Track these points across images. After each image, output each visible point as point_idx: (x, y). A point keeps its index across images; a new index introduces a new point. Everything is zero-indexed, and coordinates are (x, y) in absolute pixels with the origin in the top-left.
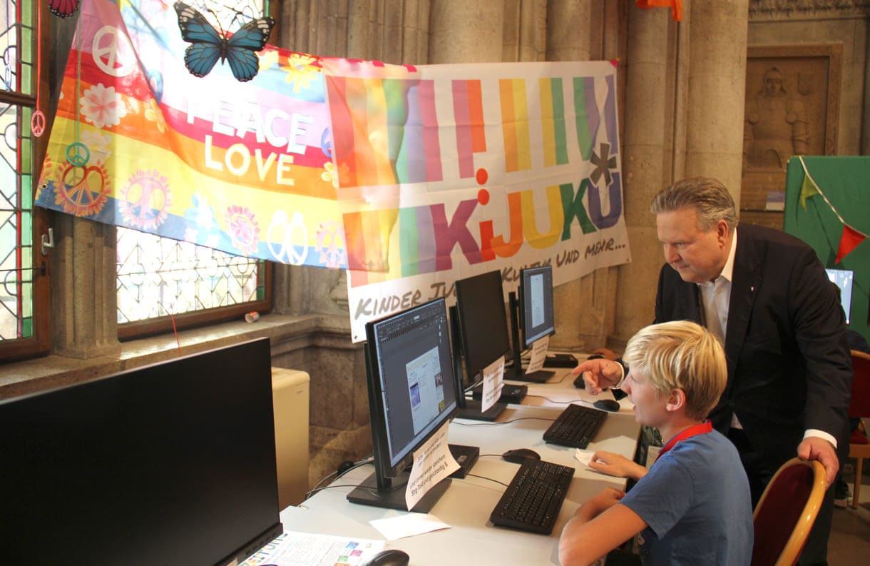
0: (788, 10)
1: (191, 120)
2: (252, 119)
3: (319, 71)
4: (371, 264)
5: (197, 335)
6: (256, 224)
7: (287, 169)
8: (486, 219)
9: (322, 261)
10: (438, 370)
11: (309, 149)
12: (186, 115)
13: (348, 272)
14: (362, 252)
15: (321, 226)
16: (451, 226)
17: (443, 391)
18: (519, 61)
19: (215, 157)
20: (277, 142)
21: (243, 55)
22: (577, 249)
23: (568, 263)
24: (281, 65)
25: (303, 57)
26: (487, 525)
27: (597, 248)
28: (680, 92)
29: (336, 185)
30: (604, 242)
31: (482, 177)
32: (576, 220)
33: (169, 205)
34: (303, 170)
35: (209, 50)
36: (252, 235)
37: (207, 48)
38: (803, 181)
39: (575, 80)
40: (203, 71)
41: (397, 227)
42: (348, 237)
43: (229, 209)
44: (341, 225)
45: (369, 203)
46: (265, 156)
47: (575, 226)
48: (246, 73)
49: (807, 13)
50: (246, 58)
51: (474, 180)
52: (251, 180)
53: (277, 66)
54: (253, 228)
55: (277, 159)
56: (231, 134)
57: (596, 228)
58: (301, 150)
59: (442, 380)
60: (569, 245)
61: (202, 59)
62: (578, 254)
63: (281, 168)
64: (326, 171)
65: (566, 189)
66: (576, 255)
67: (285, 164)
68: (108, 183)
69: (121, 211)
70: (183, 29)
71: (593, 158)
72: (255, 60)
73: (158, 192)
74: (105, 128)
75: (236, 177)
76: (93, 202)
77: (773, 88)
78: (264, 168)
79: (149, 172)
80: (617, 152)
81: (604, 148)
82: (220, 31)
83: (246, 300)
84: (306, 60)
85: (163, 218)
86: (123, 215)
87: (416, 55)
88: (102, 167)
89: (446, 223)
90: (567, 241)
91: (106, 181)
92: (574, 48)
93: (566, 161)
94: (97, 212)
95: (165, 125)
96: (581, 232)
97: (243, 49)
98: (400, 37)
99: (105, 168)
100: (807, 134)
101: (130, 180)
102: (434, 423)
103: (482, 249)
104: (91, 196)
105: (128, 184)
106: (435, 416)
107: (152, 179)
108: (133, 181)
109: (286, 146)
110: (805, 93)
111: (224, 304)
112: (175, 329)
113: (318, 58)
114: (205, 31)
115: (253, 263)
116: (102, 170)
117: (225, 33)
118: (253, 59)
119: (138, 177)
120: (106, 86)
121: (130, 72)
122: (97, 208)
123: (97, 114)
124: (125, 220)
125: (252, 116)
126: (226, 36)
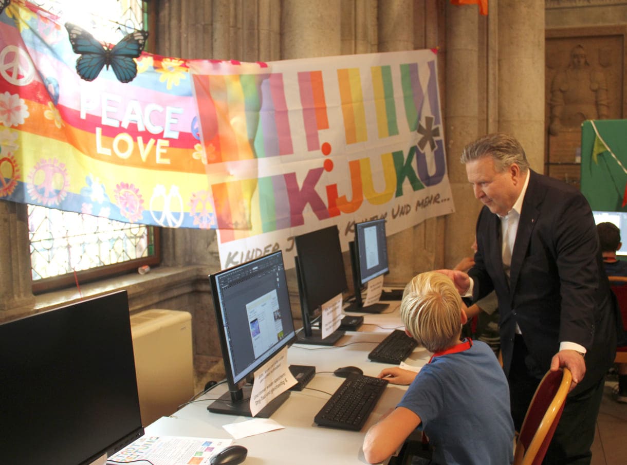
1: (83, 116)
2: (133, 113)
3: (187, 71)
4: (236, 224)
5: (98, 287)
6: (140, 196)
7: (164, 151)
8: (331, 183)
9: (196, 224)
10: (277, 307)
11: (181, 134)
12: (79, 113)
13: (218, 231)
14: (229, 215)
15: (194, 196)
16: (302, 190)
17: (281, 324)
18: (355, 53)
19: (104, 145)
20: (155, 130)
22: (410, 204)
23: (402, 215)
24: (155, 68)
25: (173, 60)
26: (313, 426)
27: (426, 202)
28: (491, 72)
29: (205, 162)
30: (432, 196)
31: (327, 149)
32: (407, 180)
33: (68, 185)
34: (178, 151)
35: (96, 60)
36: (137, 206)
37: (94, 58)
38: (594, 140)
39: (402, 66)
40: (92, 76)
41: (257, 193)
42: (217, 203)
43: (118, 186)
44: (211, 193)
45: (232, 175)
46: (146, 142)
47: (407, 185)
48: (127, 75)
50: (126, 64)
51: (319, 152)
52: (135, 161)
53: (152, 69)
54: (138, 199)
55: (155, 144)
56: (115, 124)
57: (424, 185)
58: (175, 136)
59: (280, 316)
60: (402, 201)
62: (410, 207)
63: (159, 151)
64: (196, 151)
65: (397, 156)
66: (409, 208)
67: (163, 147)
68: (18, 171)
69: (29, 192)
70: (73, 43)
71: (420, 129)
72: (133, 65)
73: (58, 176)
74: (13, 127)
75: (123, 160)
76: (7, 186)
77: (579, 62)
78: (145, 152)
79: (50, 160)
80: (439, 123)
81: (429, 120)
82: (104, 44)
83: (139, 256)
84: (176, 63)
85: (63, 196)
86: (31, 195)
87: (270, 52)
88: (12, 158)
89: (298, 188)
90: (400, 198)
91: (16, 169)
92: (400, 41)
93: (397, 133)
94: (10, 194)
95: (61, 121)
96: (412, 189)
97: (123, 57)
98: (256, 38)
99: (15, 159)
100: (608, 99)
101: (35, 167)
102: (273, 349)
103: (330, 207)
104: (4, 182)
105: (34, 171)
106: (274, 344)
107: (53, 166)
108: (37, 168)
109: (162, 133)
110: (605, 66)
111: (121, 260)
112: (77, 283)
113: (185, 61)
114: (91, 45)
115: (144, 227)
116: (12, 161)
117: (108, 45)
119: (41, 165)
120: (12, 94)
121: (31, 81)
122: (10, 191)
123: (6, 116)
124: (33, 199)
125: (133, 110)
126: (109, 48)
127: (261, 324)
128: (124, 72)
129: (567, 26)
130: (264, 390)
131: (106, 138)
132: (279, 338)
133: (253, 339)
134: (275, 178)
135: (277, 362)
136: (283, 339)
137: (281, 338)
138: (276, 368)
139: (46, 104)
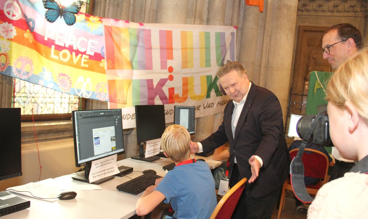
0: (333, 12)
1: (46, 39)
2: (72, 40)
3: (102, 23)
4: (119, 100)
6: (71, 81)
7: (86, 61)
8: (171, 86)
9: (98, 98)
10: (114, 135)
11: (96, 54)
12: (44, 37)
13: (109, 103)
14: (115, 95)
15: (99, 84)
16: (156, 88)
17: (115, 143)
18: (194, 24)
19: (55, 54)
20: (82, 50)
21: (69, 16)
22: (213, 102)
23: (209, 108)
24: (86, 20)
25: (95, 17)
27: (223, 103)
28: (265, 41)
29: (106, 68)
32: (213, 90)
33: (33, 70)
34: (93, 62)
35: (55, 13)
36: (68, 85)
37: (54, 11)
38: (316, 82)
39: (216, 33)
40: (53, 20)
41: (131, 86)
42: (110, 89)
43: (59, 74)
44: (107, 84)
45: (119, 77)
46: (77, 55)
47: (213, 93)
49: (341, 13)
50: (71, 17)
51: (167, 71)
52: (70, 64)
53: (84, 21)
54: (69, 82)
55: (82, 57)
56: (63, 45)
57: (223, 94)
58: (92, 54)
59: (115, 139)
60: (210, 100)
61: (52, 16)
63: (83, 60)
64: (102, 62)
65: (209, 77)
66: (213, 105)
67: (85, 59)
68: (9, 60)
69: (13, 71)
70: (44, 3)
73: (28, 65)
74: (8, 39)
75: (64, 62)
76: (2, 67)
78: (76, 60)
79: (25, 57)
82: (60, 5)
84: (96, 19)
85: (30, 76)
88: (7, 54)
89: (153, 87)
90: (208, 99)
91: (8, 59)
92: (217, 20)
93: (210, 66)
94: (4, 71)
95: (33, 40)
96: (216, 96)
97: (69, 13)
98: (143, 12)
99: (8, 54)
101: (17, 60)
103: (169, 98)
104: (2, 65)
105: (16, 61)
106: (108, 152)
107: (26, 60)
108: (18, 60)
109: (85, 52)
113: (101, 18)
114: (54, 5)
115: (77, 98)
116: (7, 55)
117: (62, 6)
118: (73, 17)
119: (20, 59)
120: (9, 23)
121: (19, 18)
122: (4, 69)
123: (5, 33)
124: (15, 74)
125: (72, 39)
126: (62, 8)
127: (101, 140)
128: (69, 21)
129: (319, 25)
130: (100, 172)
131: (56, 51)
132: (112, 150)
133: (95, 146)
134: (141, 81)
135: (109, 160)
136: (115, 150)
137: (113, 150)
138: (108, 163)
139: (26, 31)
